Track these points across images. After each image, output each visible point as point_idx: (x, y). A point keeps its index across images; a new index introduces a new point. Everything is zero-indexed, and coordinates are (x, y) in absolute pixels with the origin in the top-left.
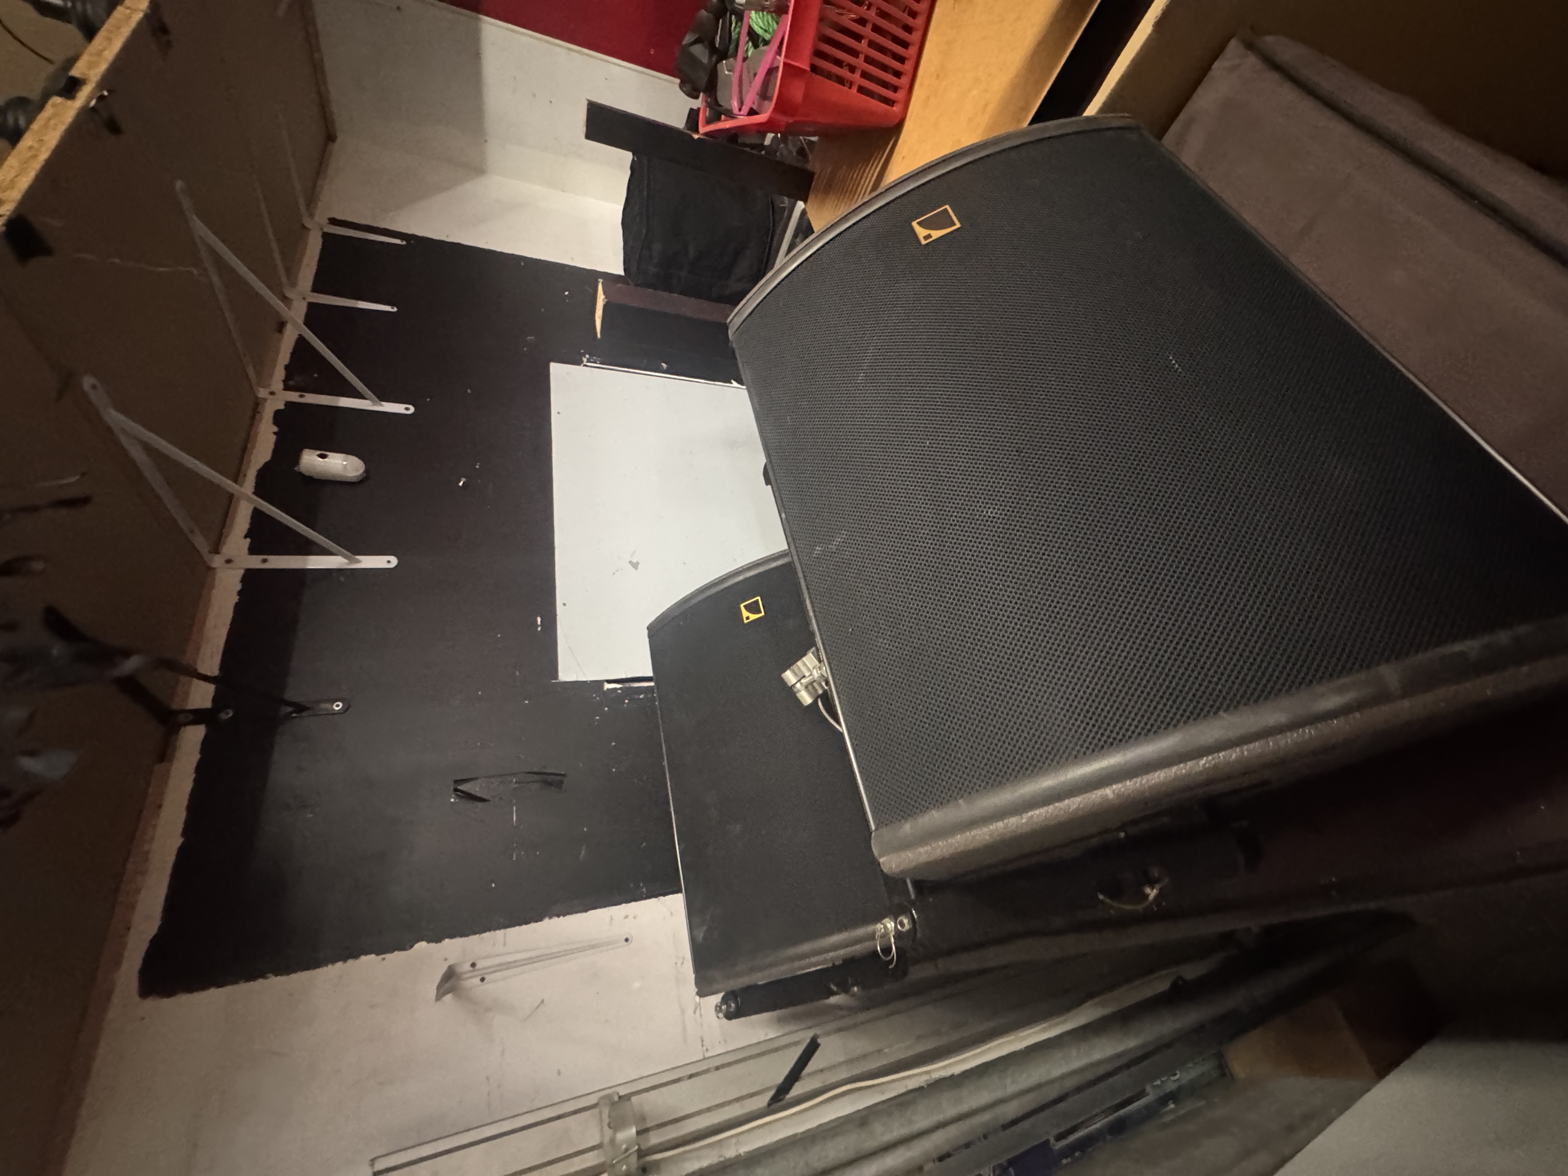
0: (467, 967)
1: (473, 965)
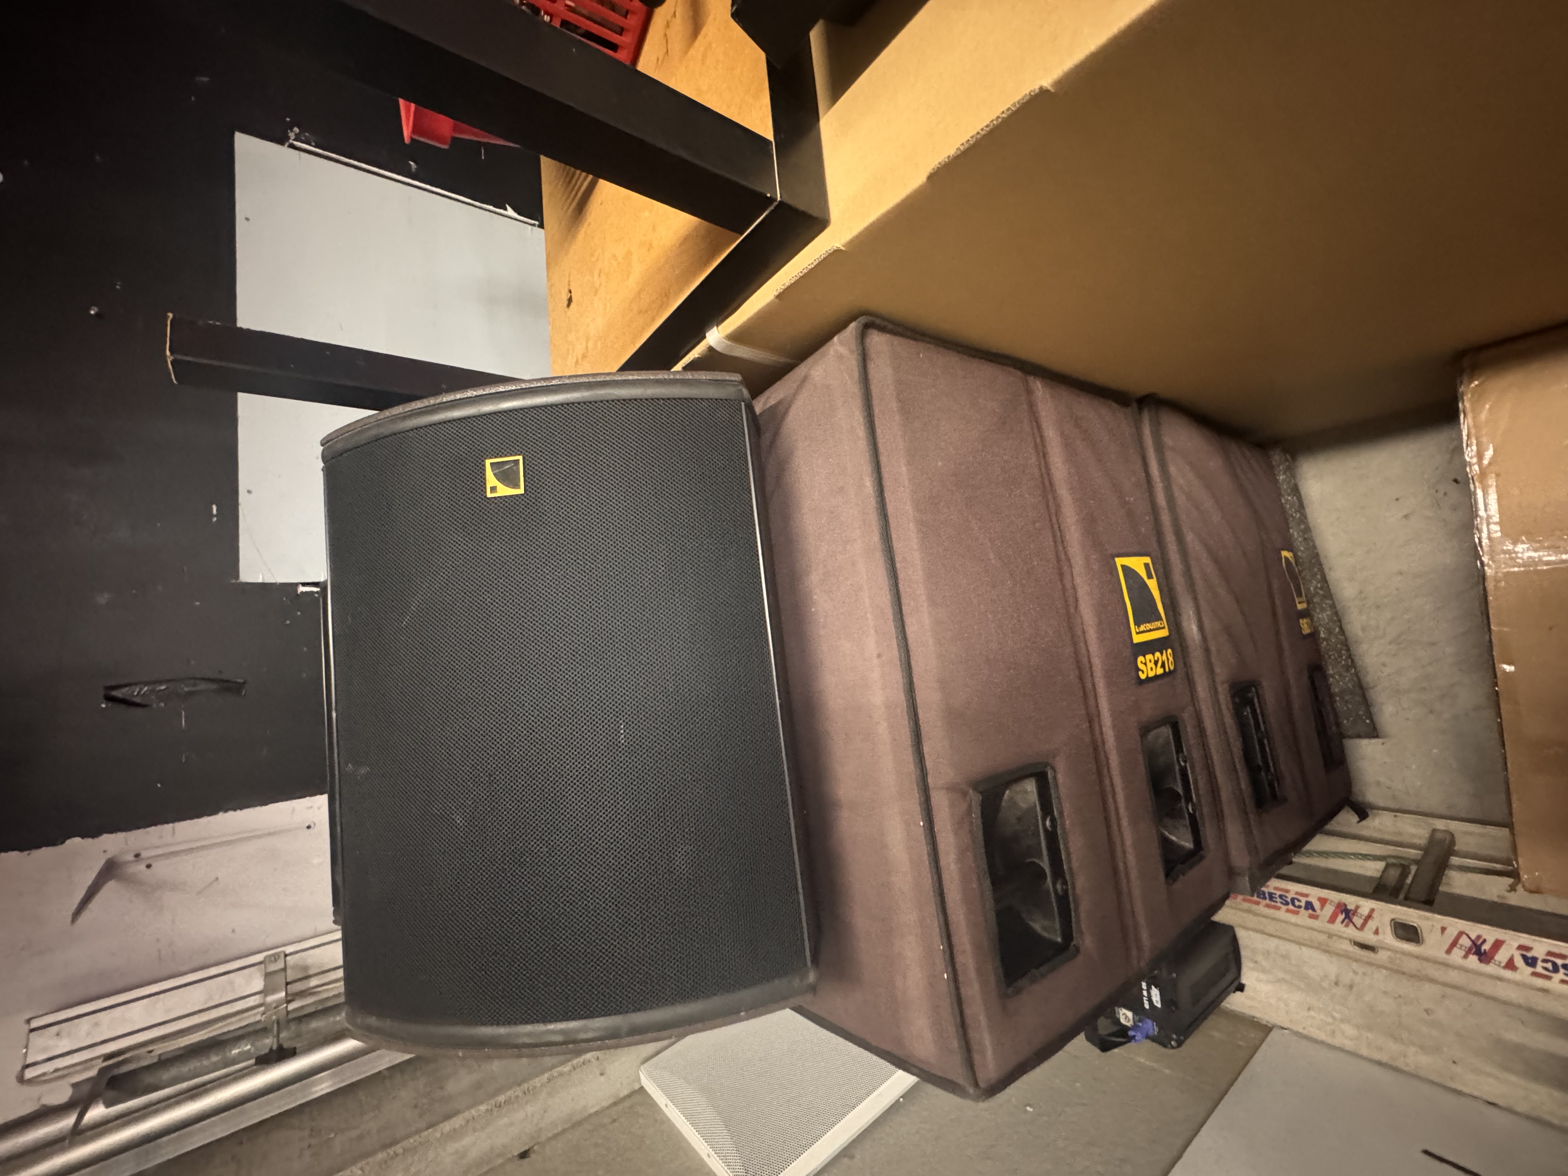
0: (130, 857)
1: (137, 856)
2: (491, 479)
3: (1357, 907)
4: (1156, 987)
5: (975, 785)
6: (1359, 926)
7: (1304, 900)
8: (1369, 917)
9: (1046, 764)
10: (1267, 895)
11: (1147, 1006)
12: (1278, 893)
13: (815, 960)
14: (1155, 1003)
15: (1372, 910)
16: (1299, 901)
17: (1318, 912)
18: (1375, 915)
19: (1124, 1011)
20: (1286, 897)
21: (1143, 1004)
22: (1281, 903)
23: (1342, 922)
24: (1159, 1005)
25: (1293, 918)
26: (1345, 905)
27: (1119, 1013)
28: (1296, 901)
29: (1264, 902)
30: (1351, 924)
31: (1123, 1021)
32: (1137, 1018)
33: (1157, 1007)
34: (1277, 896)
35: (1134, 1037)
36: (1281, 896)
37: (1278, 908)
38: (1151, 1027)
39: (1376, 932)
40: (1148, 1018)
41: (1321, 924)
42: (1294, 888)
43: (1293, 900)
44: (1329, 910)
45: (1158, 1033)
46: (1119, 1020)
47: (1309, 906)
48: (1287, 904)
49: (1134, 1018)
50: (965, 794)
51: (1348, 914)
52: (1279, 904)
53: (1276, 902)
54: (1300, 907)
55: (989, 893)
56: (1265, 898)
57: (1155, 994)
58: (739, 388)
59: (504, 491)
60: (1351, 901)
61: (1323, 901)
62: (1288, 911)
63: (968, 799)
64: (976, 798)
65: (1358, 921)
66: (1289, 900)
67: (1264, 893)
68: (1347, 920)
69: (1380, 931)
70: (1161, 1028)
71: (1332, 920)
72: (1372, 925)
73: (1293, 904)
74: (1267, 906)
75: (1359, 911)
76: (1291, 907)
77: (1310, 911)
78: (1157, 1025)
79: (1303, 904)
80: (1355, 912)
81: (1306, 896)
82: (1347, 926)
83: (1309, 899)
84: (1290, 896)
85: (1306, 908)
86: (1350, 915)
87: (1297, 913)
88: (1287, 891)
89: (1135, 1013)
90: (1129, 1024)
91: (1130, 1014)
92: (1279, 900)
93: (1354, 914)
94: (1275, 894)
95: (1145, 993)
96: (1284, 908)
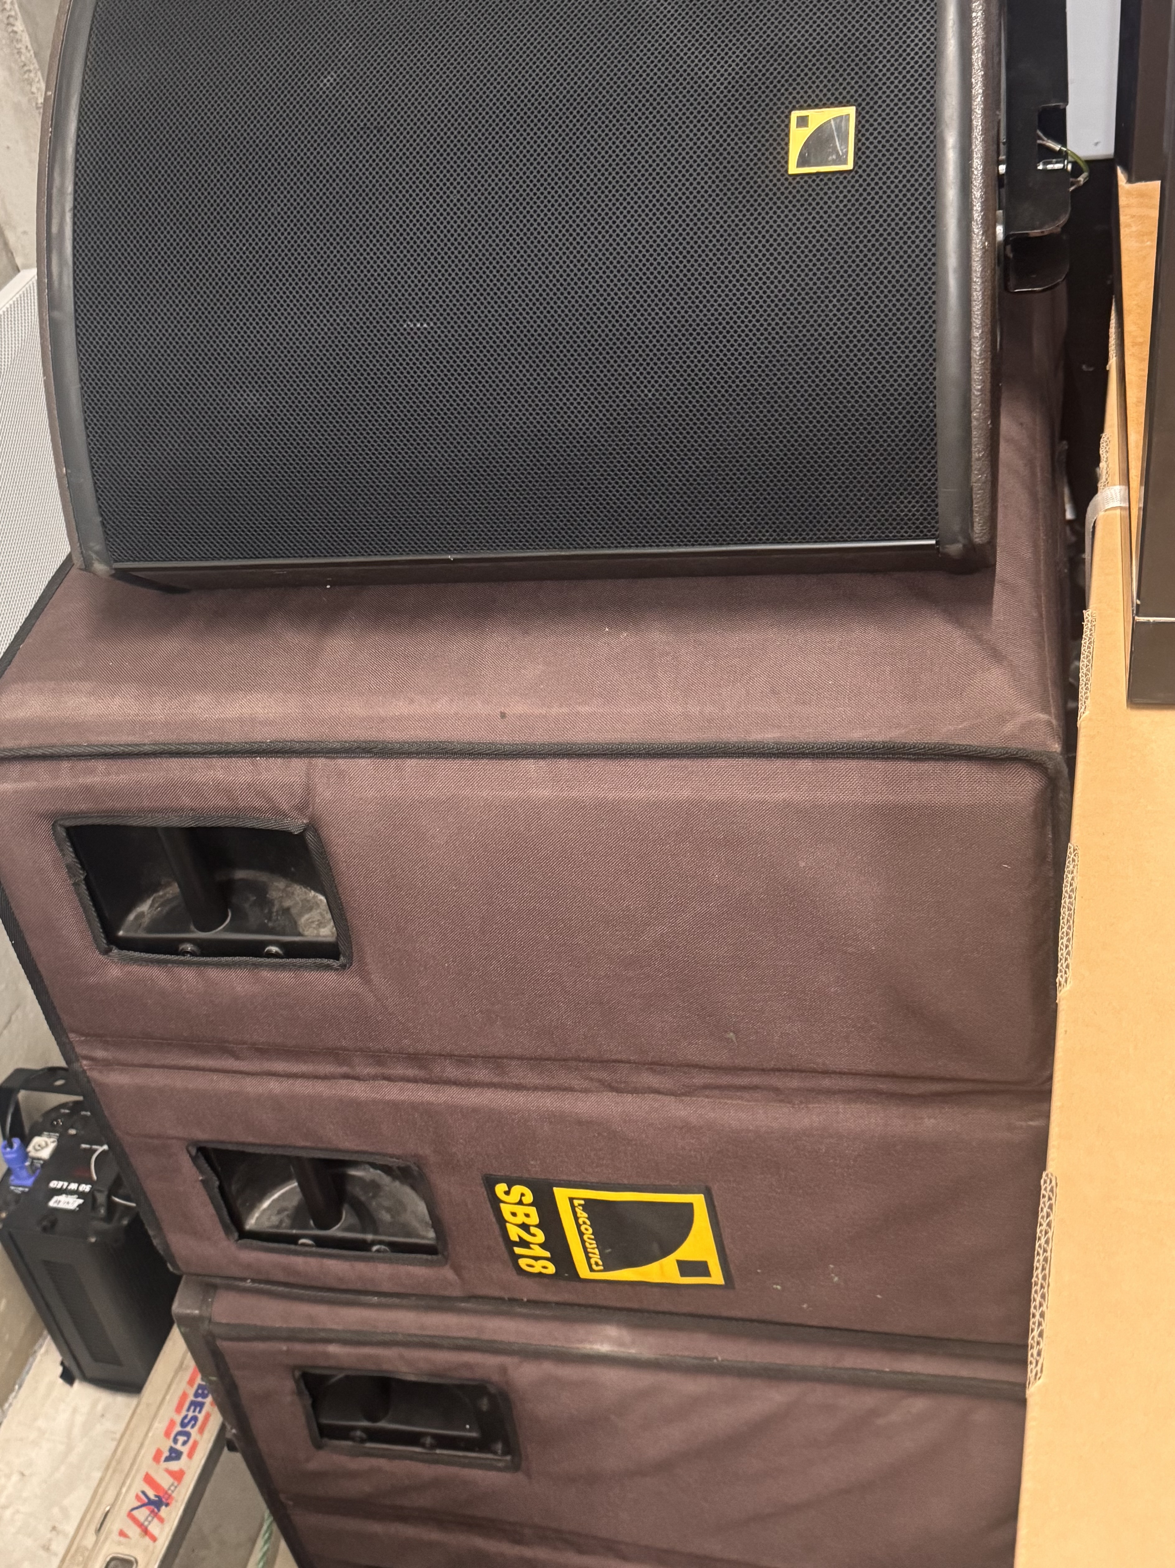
2: (818, 117)
3: (161, 1520)
4: (79, 1206)
5: (313, 827)
6: (135, 1513)
7: (185, 1450)
8: (146, 1532)
9: (350, 958)
10: (200, 1399)
11: (54, 1184)
12: (201, 1417)
13: (123, 575)
14: (55, 1198)
15: (154, 1539)
16: (185, 1443)
17: (164, 1465)
18: (147, 1539)
19: (52, 1146)
20: (193, 1427)
21: (59, 1179)
22: (186, 1417)
23: (144, 1493)
24: (52, 1203)
25: (160, 1426)
26: (167, 1505)
27: (50, 1137)
28: (185, 1438)
29: (191, 1392)
30: (138, 1504)
31: (37, 1140)
32: (38, 1164)
33: (50, 1199)
34: (196, 1413)
35: (11, 1145)
36: (195, 1419)
37: (178, 1409)
38: (21, 1185)
39: (122, 1534)
40: (36, 1182)
41: (146, 1463)
42: (205, 1441)
43: (188, 1435)
44: (165, 1481)
45: (12, 1191)
46: (39, 1134)
47: (175, 1455)
48: (183, 1425)
49: (39, 1159)
50: (302, 808)
51: (157, 1503)
52: (184, 1413)
53: (188, 1410)
54: (175, 1441)
55: (175, 821)
56: (196, 1395)
57: (70, 1203)
58: (960, 538)
59: (798, 138)
60: (173, 1514)
61: (178, 1476)
62: (172, 1423)
63: (295, 814)
64: (295, 824)
65: (142, 1514)
66: (188, 1429)
67: (204, 1396)
68: (146, 1500)
69: (122, 1539)
70: (18, 1197)
71: (149, 1480)
72: (134, 1531)
73: (180, 1433)
74: (184, 1395)
75: (156, 1521)
76: (178, 1428)
77: (166, 1454)
78: (23, 1192)
79: (179, 1446)
80: (155, 1514)
81: (190, 1455)
82: (137, 1497)
83: (184, 1457)
84: (194, 1432)
85: (172, 1450)
86: (152, 1507)
87: (167, 1434)
88: (201, 1431)
89: (46, 1163)
90: (30, 1148)
91: (45, 1154)
92: (191, 1414)
93: (152, 1511)
94: (200, 1412)
95: (73, 1186)
96: (178, 1419)
